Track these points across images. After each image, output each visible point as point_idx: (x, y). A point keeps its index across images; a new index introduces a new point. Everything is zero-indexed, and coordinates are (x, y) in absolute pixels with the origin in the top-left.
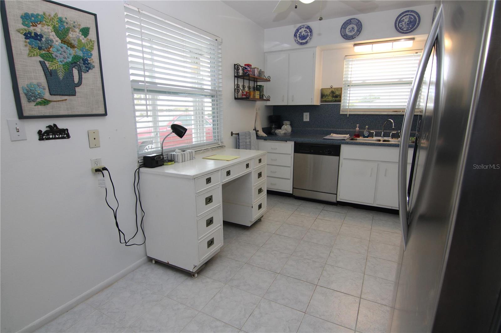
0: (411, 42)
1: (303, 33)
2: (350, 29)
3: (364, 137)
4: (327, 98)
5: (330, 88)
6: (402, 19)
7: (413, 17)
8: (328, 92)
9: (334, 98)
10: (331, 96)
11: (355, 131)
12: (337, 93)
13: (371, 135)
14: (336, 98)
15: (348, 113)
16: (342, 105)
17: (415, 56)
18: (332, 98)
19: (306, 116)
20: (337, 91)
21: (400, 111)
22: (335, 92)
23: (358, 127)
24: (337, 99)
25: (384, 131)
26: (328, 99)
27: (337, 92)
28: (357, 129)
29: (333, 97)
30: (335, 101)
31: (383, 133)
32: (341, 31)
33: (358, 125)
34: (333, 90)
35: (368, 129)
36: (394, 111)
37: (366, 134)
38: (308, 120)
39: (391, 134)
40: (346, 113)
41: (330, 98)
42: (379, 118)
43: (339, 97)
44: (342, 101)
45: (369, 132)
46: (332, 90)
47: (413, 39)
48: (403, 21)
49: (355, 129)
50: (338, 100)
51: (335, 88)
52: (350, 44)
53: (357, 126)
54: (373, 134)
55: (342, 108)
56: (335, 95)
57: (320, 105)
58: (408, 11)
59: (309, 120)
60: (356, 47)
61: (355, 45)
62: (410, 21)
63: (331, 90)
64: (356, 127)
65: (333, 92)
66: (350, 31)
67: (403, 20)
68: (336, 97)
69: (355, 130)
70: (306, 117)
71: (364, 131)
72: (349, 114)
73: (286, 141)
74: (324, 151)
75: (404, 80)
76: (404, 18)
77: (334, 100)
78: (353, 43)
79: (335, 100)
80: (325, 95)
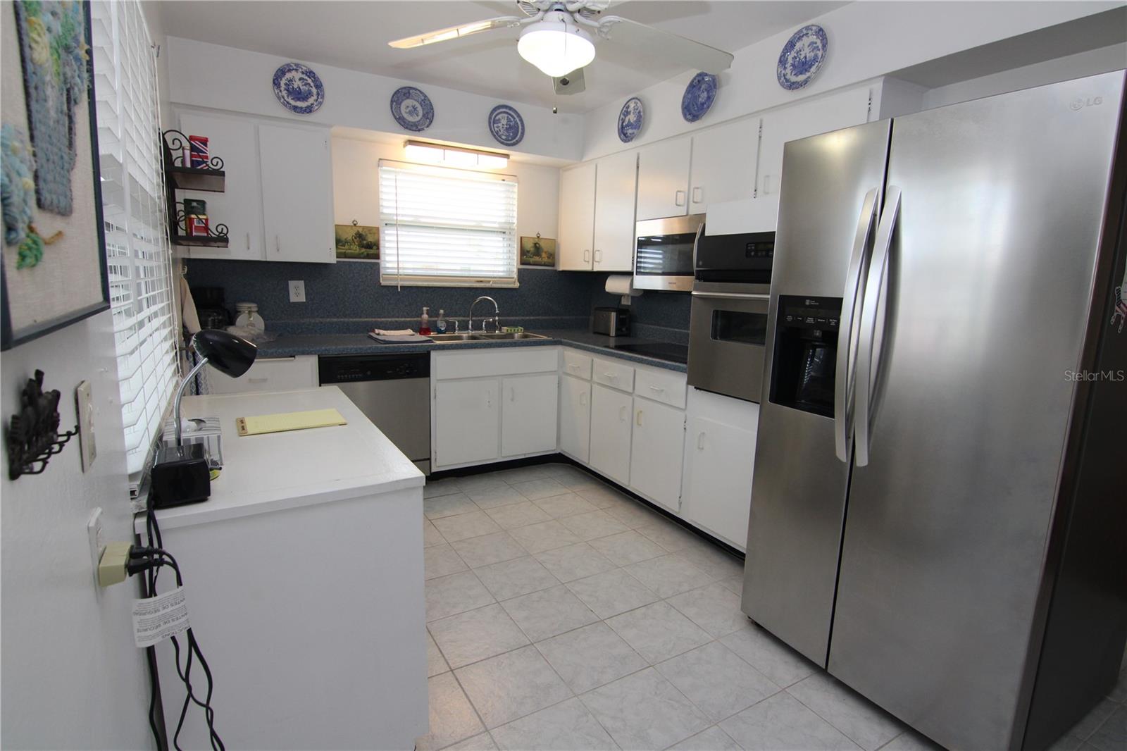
0: (505, 160)
1: (297, 84)
2: (409, 109)
3: (440, 332)
4: (347, 247)
5: (352, 224)
6: (497, 118)
7: (512, 119)
8: (349, 235)
9: (363, 250)
10: (357, 243)
11: (420, 323)
12: (370, 239)
13: (450, 327)
14: (368, 250)
15: (400, 284)
16: (382, 265)
17: (500, 184)
18: (360, 249)
19: (296, 288)
20: (370, 233)
21: (489, 282)
22: (366, 235)
23: (425, 312)
24: (371, 251)
25: (474, 318)
26: (350, 249)
27: (369, 235)
28: (425, 316)
29: (361, 246)
30: (368, 256)
31: (470, 322)
32: (392, 108)
33: (425, 309)
34: (360, 230)
35: (445, 315)
36: (478, 282)
37: (442, 326)
38: (302, 298)
39: (484, 323)
40: (393, 283)
41: (355, 249)
42: (456, 293)
43: (375, 247)
44: (382, 257)
45: (447, 322)
46: (358, 231)
47: (507, 156)
48: (499, 121)
49: (421, 317)
50: (372, 254)
51: (364, 228)
52: (398, 138)
53: (423, 311)
54: (455, 327)
55: (382, 271)
56: (365, 242)
57: (335, 262)
58: (506, 107)
59: (304, 300)
60: (410, 148)
61: (411, 142)
62: (510, 125)
63: (355, 230)
64: (423, 314)
65: (360, 236)
66: (410, 113)
67: (499, 119)
68: (369, 246)
69: (419, 319)
70: (297, 292)
71: (436, 321)
72: (401, 287)
73: (294, 357)
74: (398, 370)
75: (484, 225)
76: (500, 116)
77: (365, 253)
78: (407, 137)
79: (368, 254)
80: (342, 242)
